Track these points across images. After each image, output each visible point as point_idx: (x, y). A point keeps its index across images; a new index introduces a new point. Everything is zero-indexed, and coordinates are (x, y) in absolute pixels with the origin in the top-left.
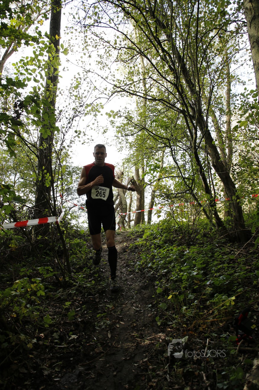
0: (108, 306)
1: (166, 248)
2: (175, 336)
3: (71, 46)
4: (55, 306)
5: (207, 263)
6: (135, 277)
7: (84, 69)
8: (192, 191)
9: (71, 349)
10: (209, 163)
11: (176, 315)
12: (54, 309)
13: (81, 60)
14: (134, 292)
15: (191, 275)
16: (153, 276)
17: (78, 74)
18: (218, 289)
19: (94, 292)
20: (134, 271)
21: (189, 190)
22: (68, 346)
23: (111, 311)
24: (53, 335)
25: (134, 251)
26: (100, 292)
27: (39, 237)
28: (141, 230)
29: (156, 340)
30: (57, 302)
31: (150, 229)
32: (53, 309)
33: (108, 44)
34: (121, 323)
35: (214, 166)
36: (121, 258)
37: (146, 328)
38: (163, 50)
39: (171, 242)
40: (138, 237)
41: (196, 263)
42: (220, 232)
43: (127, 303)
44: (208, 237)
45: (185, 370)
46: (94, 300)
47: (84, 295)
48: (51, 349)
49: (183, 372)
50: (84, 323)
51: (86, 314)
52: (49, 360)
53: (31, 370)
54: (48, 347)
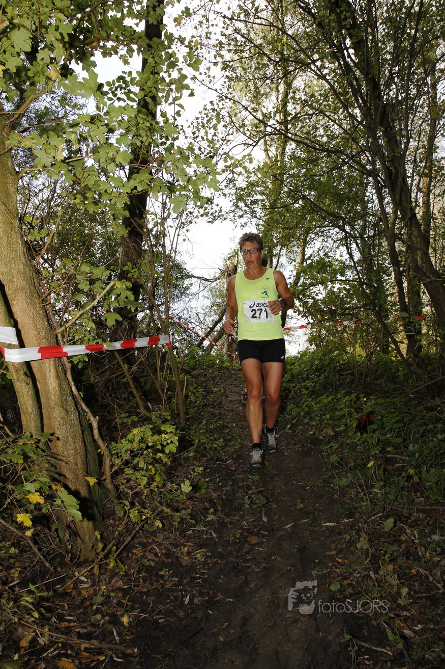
7: (219, 94)
17: (212, 103)
21: (369, 304)
45: (396, 567)
46: (227, 467)
47: (211, 459)
48: (183, 532)
49: (394, 569)
50: (222, 499)
51: (222, 486)
52: (185, 546)
53: (163, 558)
54: (178, 529)
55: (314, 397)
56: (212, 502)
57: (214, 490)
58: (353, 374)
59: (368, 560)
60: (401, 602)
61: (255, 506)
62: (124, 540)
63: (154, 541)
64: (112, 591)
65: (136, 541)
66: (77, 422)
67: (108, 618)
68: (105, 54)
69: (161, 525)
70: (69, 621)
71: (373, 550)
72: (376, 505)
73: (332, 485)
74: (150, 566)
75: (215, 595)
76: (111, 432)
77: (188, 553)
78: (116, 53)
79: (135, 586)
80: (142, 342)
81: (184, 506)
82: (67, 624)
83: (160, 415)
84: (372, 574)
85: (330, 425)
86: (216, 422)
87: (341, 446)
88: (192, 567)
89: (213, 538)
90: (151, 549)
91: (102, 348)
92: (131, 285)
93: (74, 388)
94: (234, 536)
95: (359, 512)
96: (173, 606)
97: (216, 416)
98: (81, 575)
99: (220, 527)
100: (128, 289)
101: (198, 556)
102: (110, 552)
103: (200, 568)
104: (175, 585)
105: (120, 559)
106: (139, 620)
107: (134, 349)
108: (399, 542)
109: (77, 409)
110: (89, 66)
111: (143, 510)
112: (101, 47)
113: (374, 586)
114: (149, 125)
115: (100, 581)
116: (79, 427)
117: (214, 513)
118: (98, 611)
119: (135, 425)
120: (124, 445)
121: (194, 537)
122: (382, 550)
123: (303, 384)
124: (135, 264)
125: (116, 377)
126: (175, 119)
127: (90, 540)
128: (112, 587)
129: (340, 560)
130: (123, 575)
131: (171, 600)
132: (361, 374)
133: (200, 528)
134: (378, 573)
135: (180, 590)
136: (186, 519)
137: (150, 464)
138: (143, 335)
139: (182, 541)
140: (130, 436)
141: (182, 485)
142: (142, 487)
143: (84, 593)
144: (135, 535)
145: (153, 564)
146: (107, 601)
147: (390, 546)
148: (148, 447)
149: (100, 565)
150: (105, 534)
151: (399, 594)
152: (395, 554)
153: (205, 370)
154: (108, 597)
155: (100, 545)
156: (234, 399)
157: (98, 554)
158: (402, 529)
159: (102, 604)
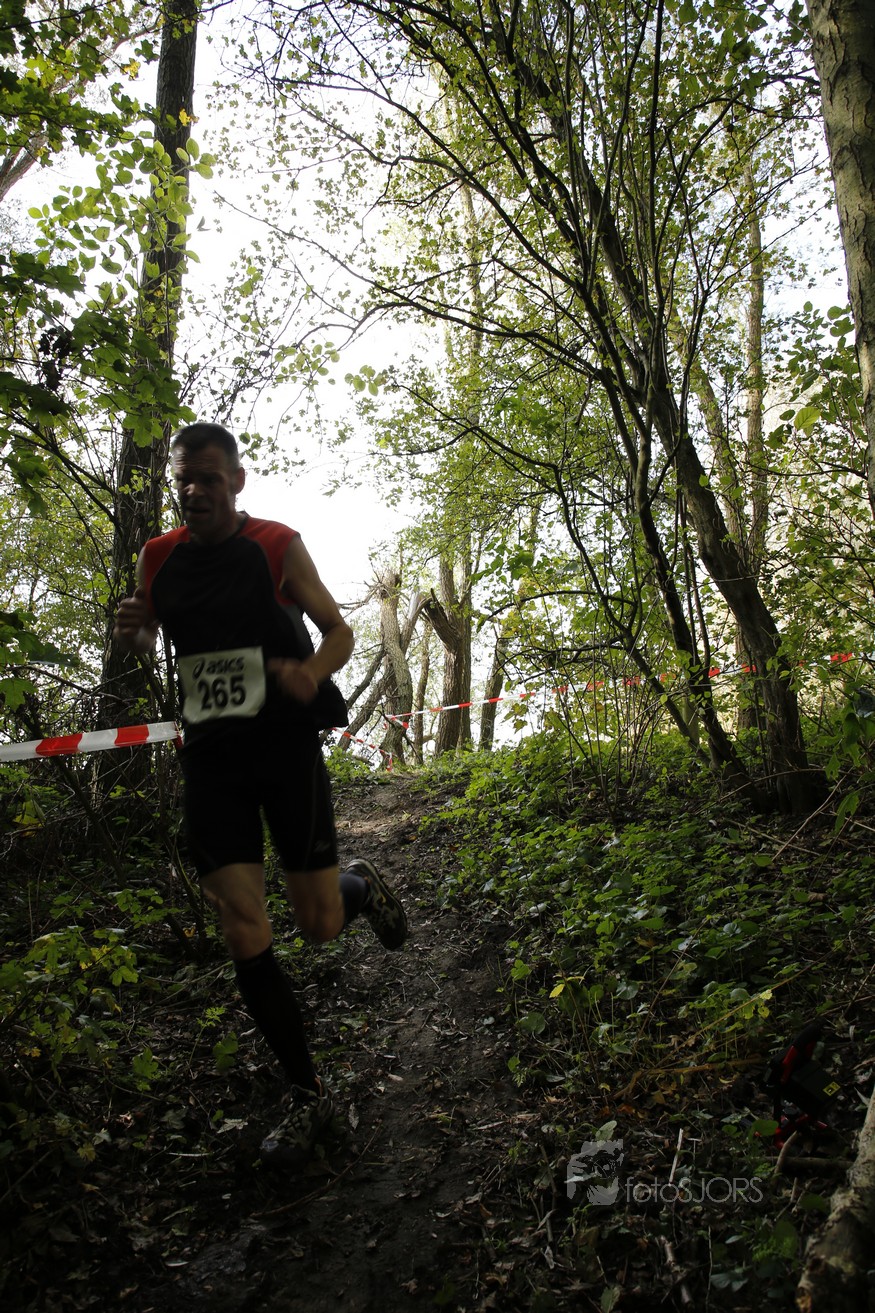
0: (348, 1021)
1: (542, 831)
2: (571, 1120)
3: (231, 149)
4: (170, 1022)
5: (680, 881)
6: (439, 926)
7: (273, 229)
8: (633, 641)
9: (224, 1165)
10: (688, 549)
11: (575, 1053)
12: (168, 1030)
13: (265, 196)
14: (435, 975)
15: (627, 920)
16: (497, 923)
17: (256, 245)
18: (715, 969)
19: (302, 975)
20: (435, 907)
21: (621, 638)
22: (216, 1156)
23: (358, 1038)
24: (165, 1119)
25: (435, 841)
26: (322, 975)
27: (115, 791)
28: (460, 770)
29: (509, 1133)
30: (176, 1007)
31: (488, 766)
32: (162, 1031)
33: (354, 146)
34: (390, 1079)
35: (705, 557)
36: (392, 864)
37: (475, 1093)
38: (541, 170)
39: (560, 811)
40: (448, 793)
41: (645, 881)
42: (724, 778)
43: (411, 1013)
44: (682, 795)
48: (158, 1164)
50: (268, 1078)
53: (91, 1233)
56: (243, 1086)
59: (548, 1214)
63: (81, 1190)
73: (511, 1034)
77: (155, 1219)
84: (548, 1252)
88: (154, 1254)
95: (557, 1095)
103: (171, 1256)
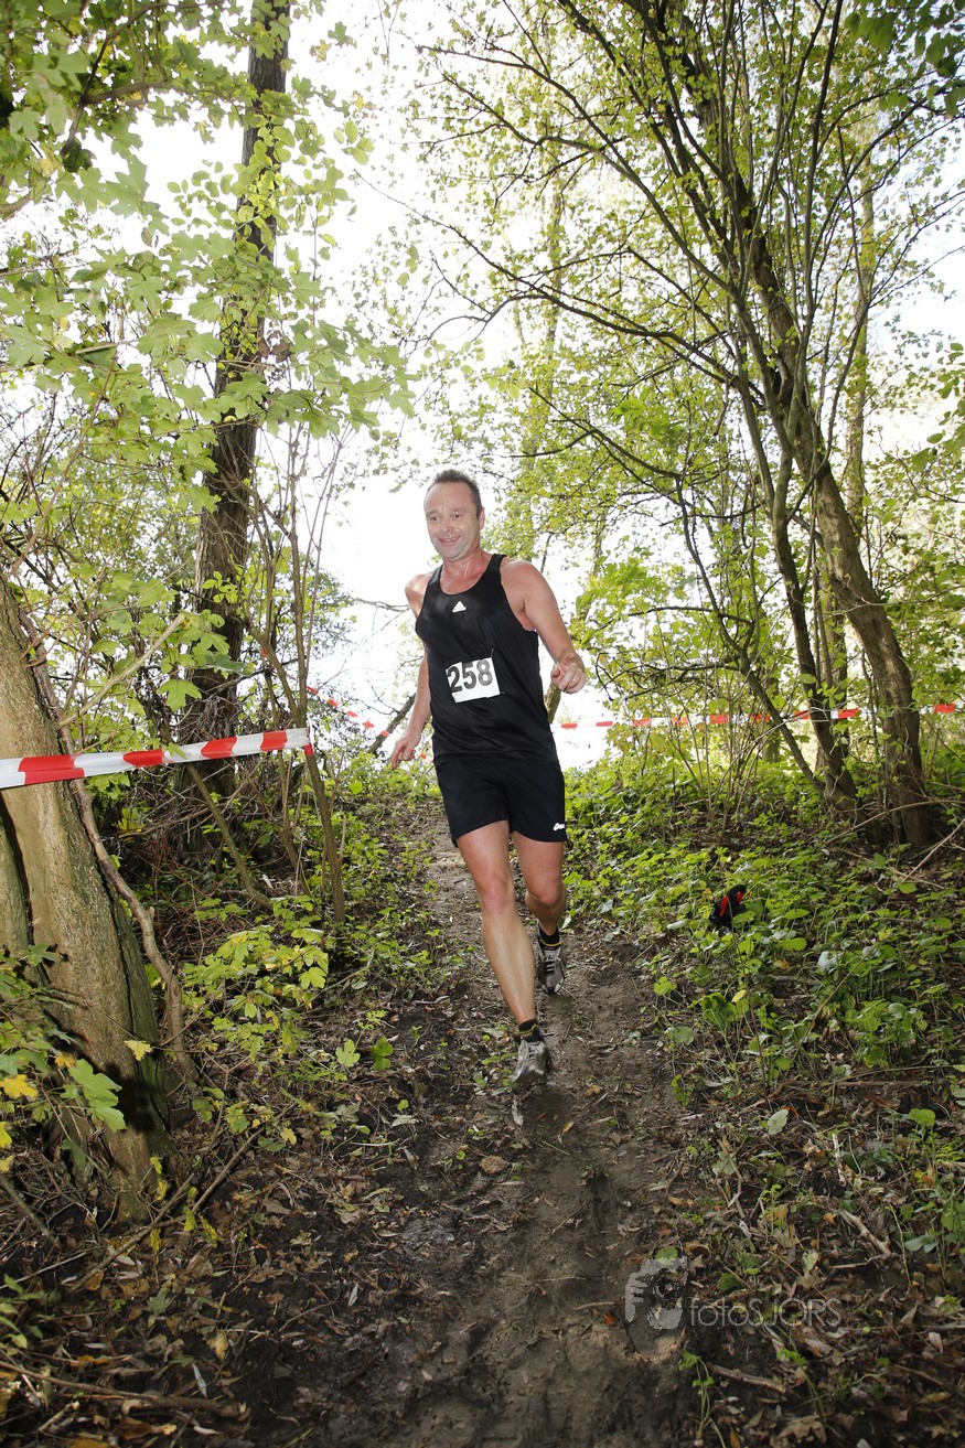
0: (489, 1031)
8: (748, 663)
11: (728, 1061)
13: (390, 167)
16: (621, 942)
17: (392, 230)
19: (432, 986)
21: (736, 659)
26: (452, 987)
39: (665, 835)
41: (777, 905)
45: (794, 1209)
46: (437, 1013)
47: (401, 994)
48: (342, 1152)
49: (789, 1214)
50: (426, 1080)
51: (426, 1052)
52: (347, 1182)
53: (300, 1208)
54: (332, 1147)
55: (620, 856)
56: (404, 1086)
57: (408, 1061)
58: (703, 807)
59: (736, 1196)
60: (805, 1280)
61: (495, 1093)
62: (214, 1174)
63: (279, 1173)
64: (189, 1284)
65: (241, 1174)
66: (107, 920)
67: (180, 1342)
68: (162, 118)
69: (294, 1140)
70: (96, 1353)
71: (746, 1177)
72: (751, 1081)
73: (660, 1044)
74: (272, 1228)
75: (411, 1286)
76: (184, 940)
77: (355, 1198)
78: (184, 116)
79: (239, 1271)
80: (247, 745)
81: (344, 1097)
82: (91, 1359)
83: (290, 901)
84: (743, 1226)
85: (654, 916)
86: (412, 915)
87: (679, 958)
88: (363, 1226)
89: (406, 1164)
90: (274, 1191)
91: (159, 759)
92: (222, 622)
93: (99, 848)
94: (454, 1156)
95: (716, 1099)
96: (320, 1310)
97: (412, 901)
98: (119, 1252)
99: (424, 1141)
100: (216, 630)
101: (376, 1203)
102: (183, 1201)
103: (381, 1228)
104: (325, 1266)
105: (206, 1211)
106: (248, 1344)
107: (229, 759)
108: (800, 1158)
109: (108, 891)
110: (125, 144)
111: (255, 1107)
112: (152, 105)
113: (748, 1250)
114: (259, 277)
115: (162, 1263)
116: (112, 931)
117: (409, 1111)
118: (159, 1328)
119: (235, 924)
120: (210, 970)
121: (367, 1163)
122: (763, 1176)
123: (596, 830)
124: (230, 576)
125: (193, 821)
126: (316, 265)
127: (140, 1175)
128: (190, 1275)
129: (676, 1201)
130: (213, 1250)
131: (319, 1298)
132: (721, 806)
133: (380, 1141)
134: (755, 1224)
135: (338, 1277)
136: (349, 1124)
137: (270, 1007)
138: (250, 728)
139: (340, 1173)
140: (224, 950)
141: (339, 1051)
142: (252, 1057)
143: (128, 1290)
144: (238, 1162)
145: (277, 1222)
146: (179, 1305)
147: (779, 1166)
148: (263, 973)
149: (163, 1229)
150: (173, 1162)
151: (799, 1266)
152: (792, 1184)
153: (388, 802)
154: (182, 1297)
155: (162, 1187)
156: (449, 863)
157: (157, 1205)
158: (805, 1130)
159: (169, 1313)
